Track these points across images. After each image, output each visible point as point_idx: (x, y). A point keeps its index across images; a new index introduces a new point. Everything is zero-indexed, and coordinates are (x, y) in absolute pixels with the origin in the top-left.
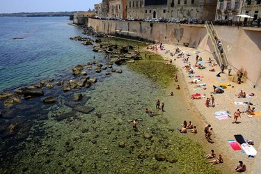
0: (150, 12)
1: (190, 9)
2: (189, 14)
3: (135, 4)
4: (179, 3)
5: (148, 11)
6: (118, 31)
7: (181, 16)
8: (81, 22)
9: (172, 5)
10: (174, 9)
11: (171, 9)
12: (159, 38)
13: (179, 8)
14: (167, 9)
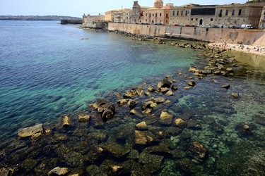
0: (197, 20)
1: (237, 19)
2: (235, 22)
3: (180, 13)
4: (227, 14)
5: (194, 19)
6: (168, 34)
7: (228, 23)
8: (100, 27)
9: (220, 15)
10: (221, 18)
11: (219, 18)
12: (214, 39)
13: (227, 18)
14: (214, 18)
